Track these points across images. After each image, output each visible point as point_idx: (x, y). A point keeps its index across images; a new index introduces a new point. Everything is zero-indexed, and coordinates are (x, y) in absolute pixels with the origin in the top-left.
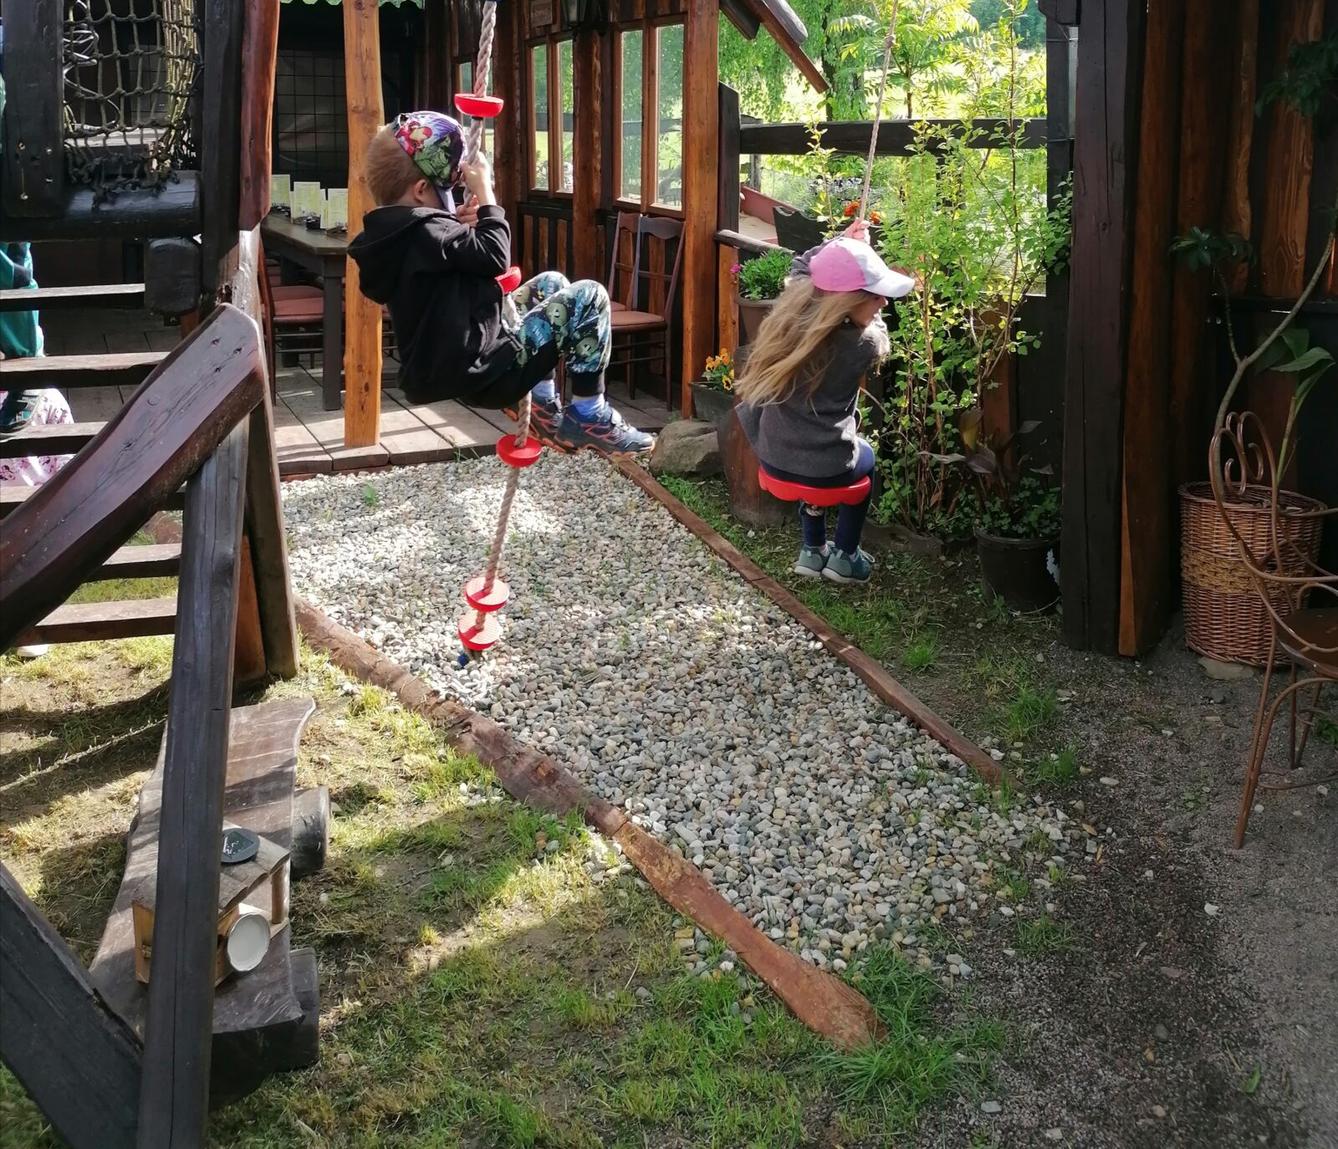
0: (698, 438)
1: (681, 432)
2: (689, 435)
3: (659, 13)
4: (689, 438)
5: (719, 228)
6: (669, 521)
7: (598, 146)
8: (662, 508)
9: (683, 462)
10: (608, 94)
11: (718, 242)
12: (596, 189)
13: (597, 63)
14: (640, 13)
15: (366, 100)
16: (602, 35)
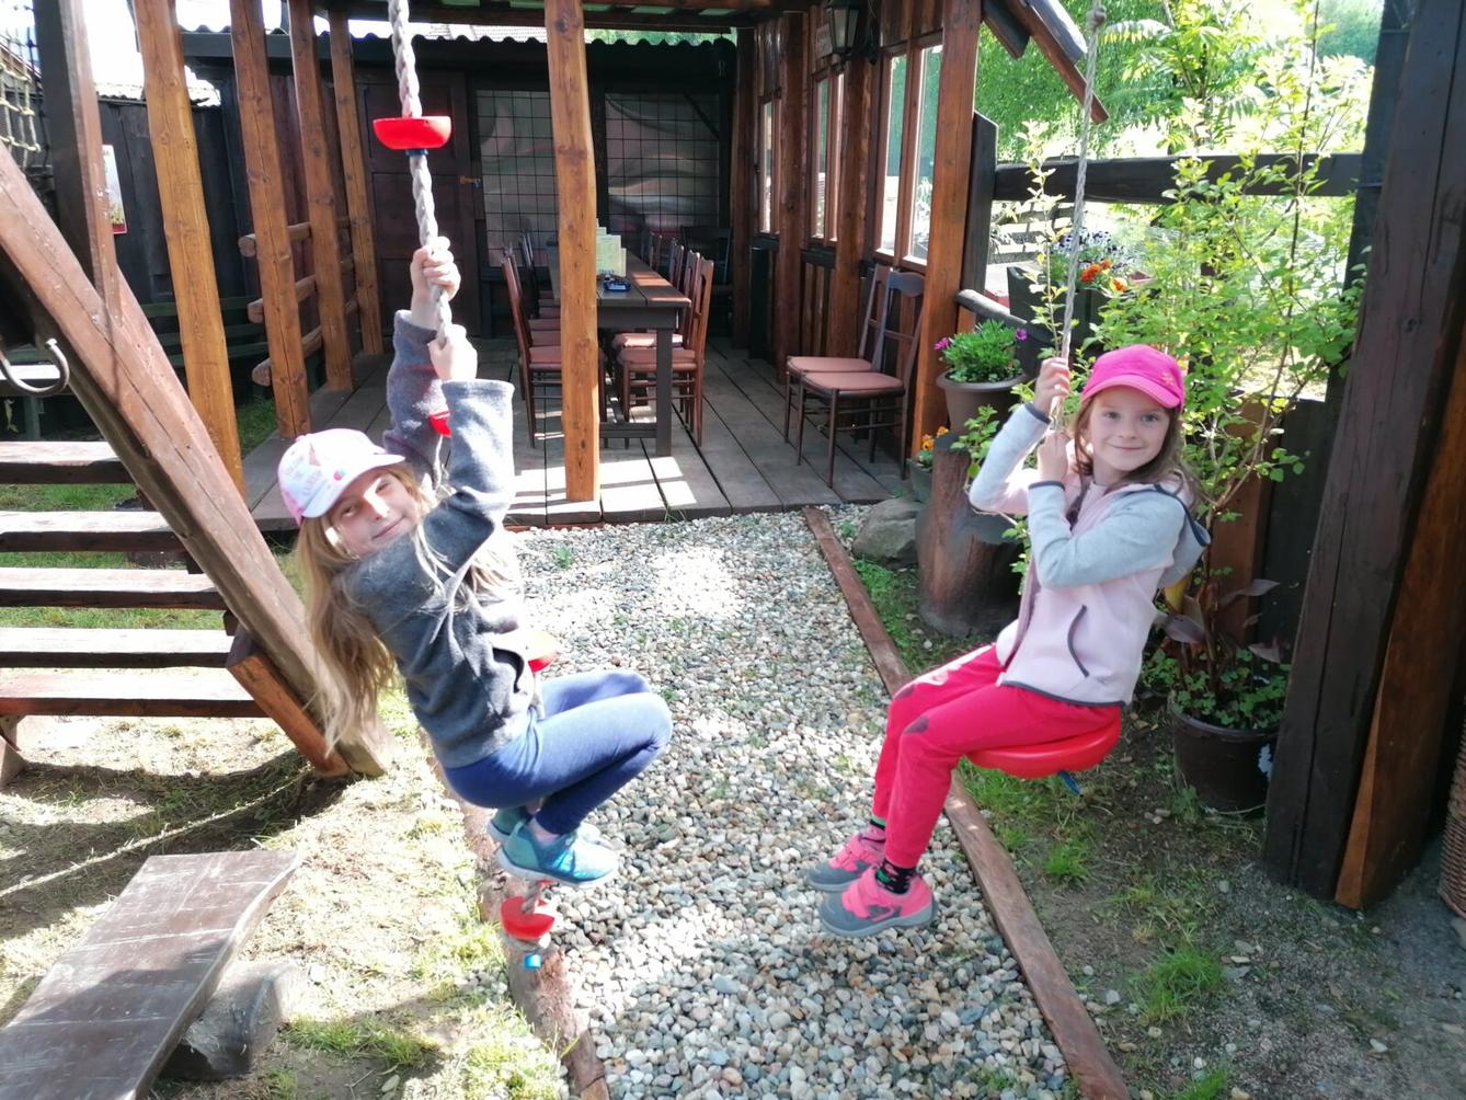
0: (902, 523)
1: (887, 513)
2: (895, 518)
3: (924, 31)
4: (893, 522)
5: (961, 288)
6: (844, 619)
7: (863, 192)
8: (842, 602)
9: (885, 546)
10: (874, 133)
11: (959, 304)
12: (860, 239)
13: (867, 96)
14: (905, 35)
15: (572, 138)
16: (873, 62)
